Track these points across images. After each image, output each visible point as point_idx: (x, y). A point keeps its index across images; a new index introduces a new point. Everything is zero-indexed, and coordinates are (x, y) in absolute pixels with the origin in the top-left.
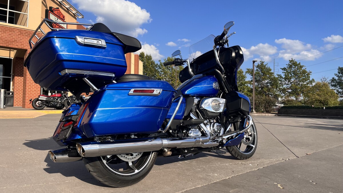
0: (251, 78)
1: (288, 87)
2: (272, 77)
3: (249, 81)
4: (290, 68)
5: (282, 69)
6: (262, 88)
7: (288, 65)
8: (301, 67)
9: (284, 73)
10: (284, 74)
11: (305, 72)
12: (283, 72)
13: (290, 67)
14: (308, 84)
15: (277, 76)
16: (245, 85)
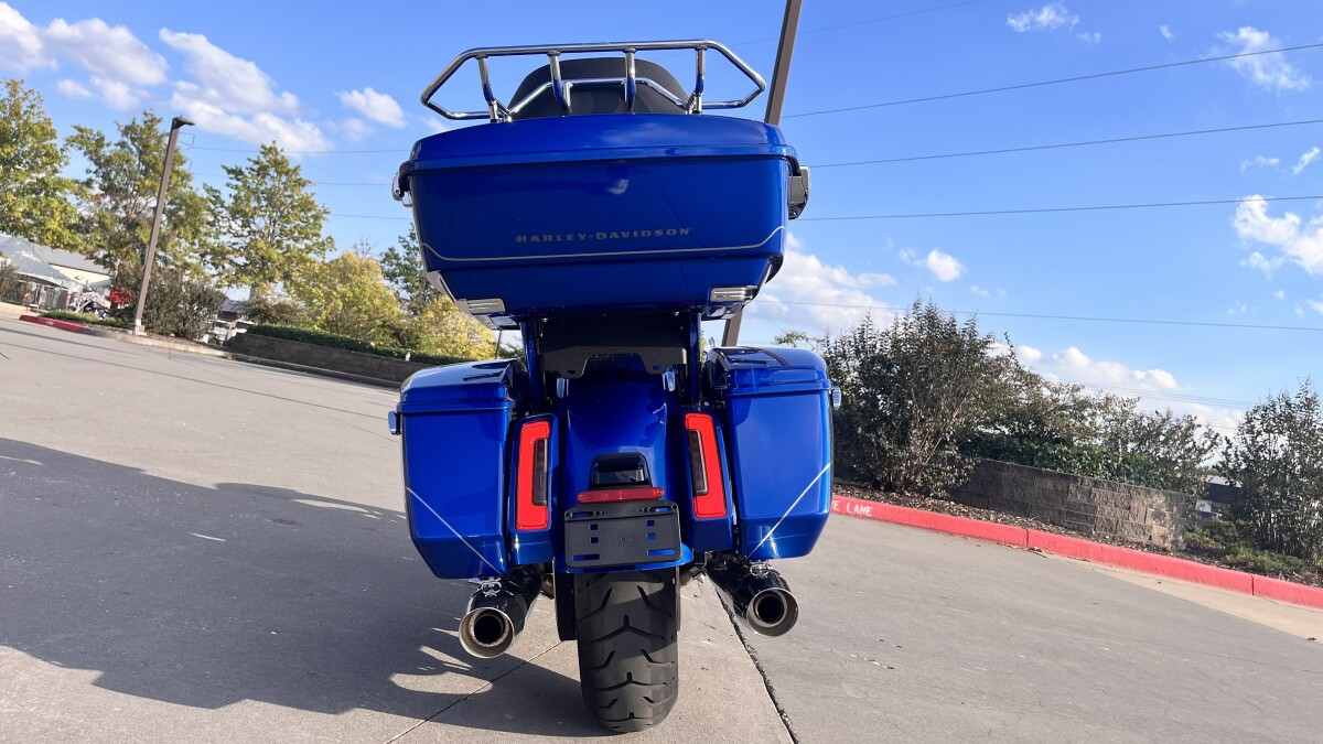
0: (88, 171)
1: (237, 247)
2: (184, 190)
3: (77, 182)
4: (259, 174)
5: (230, 171)
6: (132, 225)
7: (257, 163)
8: (301, 183)
9: (236, 187)
10: (234, 192)
11: (310, 206)
12: (230, 181)
13: (262, 171)
14: (309, 249)
15: (202, 194)
16: (57, 193)
